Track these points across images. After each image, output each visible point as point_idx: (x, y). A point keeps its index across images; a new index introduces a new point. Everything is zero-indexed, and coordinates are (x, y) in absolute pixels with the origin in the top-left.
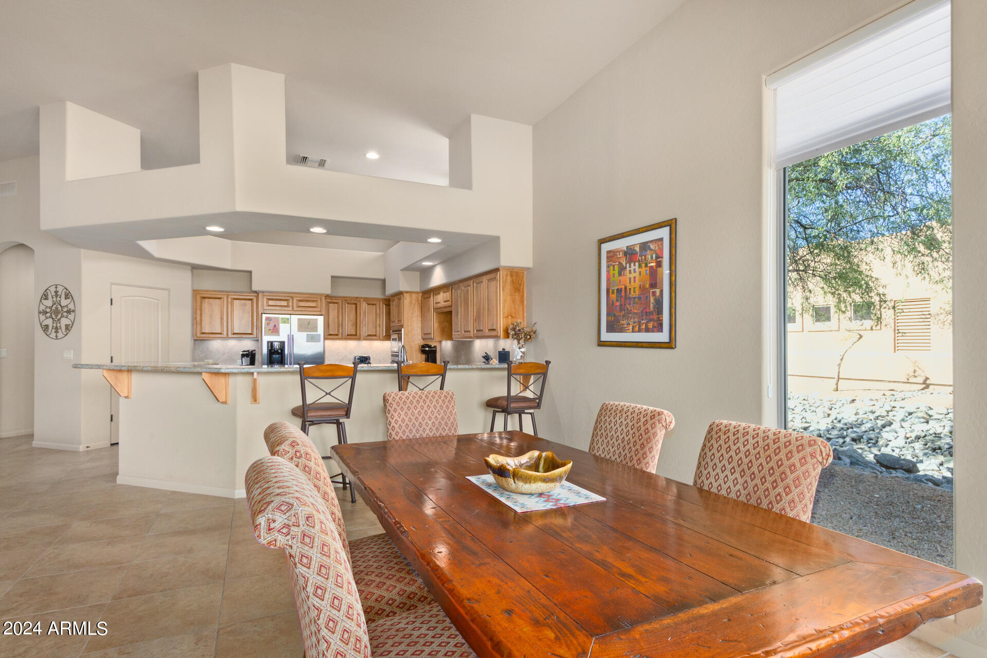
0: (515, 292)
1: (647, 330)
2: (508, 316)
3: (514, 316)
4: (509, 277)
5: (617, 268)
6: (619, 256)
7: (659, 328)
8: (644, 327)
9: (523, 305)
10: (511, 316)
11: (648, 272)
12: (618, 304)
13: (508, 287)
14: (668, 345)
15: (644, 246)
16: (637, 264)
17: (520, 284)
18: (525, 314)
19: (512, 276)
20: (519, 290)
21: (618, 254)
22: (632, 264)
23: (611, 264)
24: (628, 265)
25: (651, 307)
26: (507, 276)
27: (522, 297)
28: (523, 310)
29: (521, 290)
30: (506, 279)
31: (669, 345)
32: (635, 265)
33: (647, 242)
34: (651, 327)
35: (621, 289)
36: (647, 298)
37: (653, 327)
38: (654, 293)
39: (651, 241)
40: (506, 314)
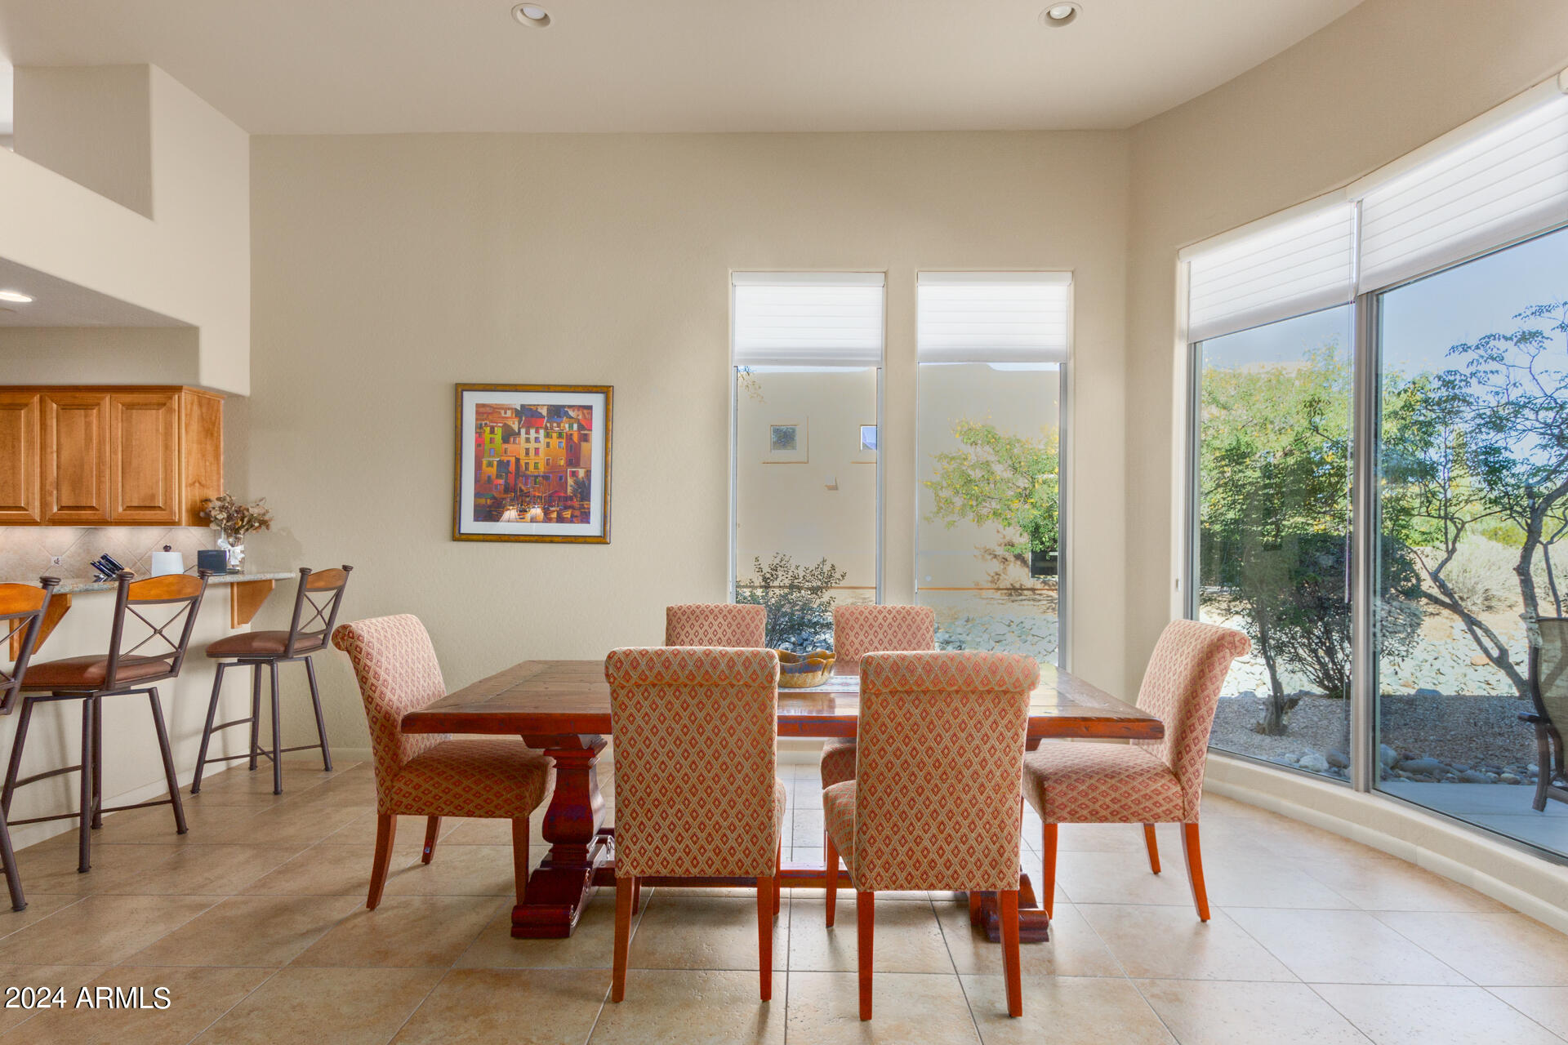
0: (206, 437)
1: (561, 519)
2: (194, 483)
3: (204, 482)
4: (195, 407)
5: (499, 431)
6: (503, 415)
7: (585, 517)
8: (554, 515)
9: (218, 464)
10: (200, 483)
11: (564, 445)
12: (501, 481)
13: (195, 426)
14: (599, 540)
15: (557, 412)
16: (542, 432)
17: (214, 424)
18: (222, 481)
19: (200, 405)
20: (212, 435)
21: (503, 412)
22: (532, 431)
23: (486, 424)
24: (523, 431)
25: (569, 490)
26: (192, 404)
27: (217, 448)
28: (219, 473)
29: (216, 435)
30: (191, 410)
31: (602, 540)
32: (537, 432)
33: (564, 406)
34: (569, 516)
35: (508, 462)
36: (561, 479)
37: (572, 516)
38: (574, 474)
39: (570, 407)
40: (191, 477)
